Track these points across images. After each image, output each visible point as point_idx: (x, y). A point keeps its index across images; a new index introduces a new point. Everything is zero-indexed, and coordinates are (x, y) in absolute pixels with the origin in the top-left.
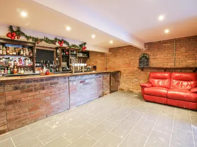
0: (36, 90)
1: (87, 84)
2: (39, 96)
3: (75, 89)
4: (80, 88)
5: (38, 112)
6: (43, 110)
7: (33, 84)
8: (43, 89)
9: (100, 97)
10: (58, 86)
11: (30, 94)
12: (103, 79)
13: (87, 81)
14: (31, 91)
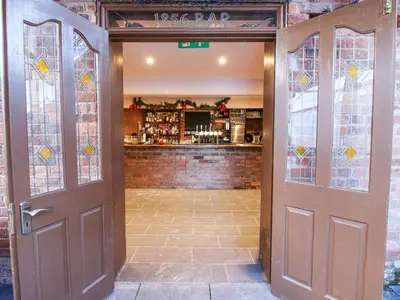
0: (139, 158)
1: (207, 161)
2: (141, 165)
3: (185, 166)
4: (194, 166)
5: (138, 179)
6: (145, 179)
7: (136, 151)
8: (146, 158)
9: (236, 188)
10: (161, 157)
11: (134, 161)
12: (247, 159)
13: (206, 158)
14: (134, 158)
